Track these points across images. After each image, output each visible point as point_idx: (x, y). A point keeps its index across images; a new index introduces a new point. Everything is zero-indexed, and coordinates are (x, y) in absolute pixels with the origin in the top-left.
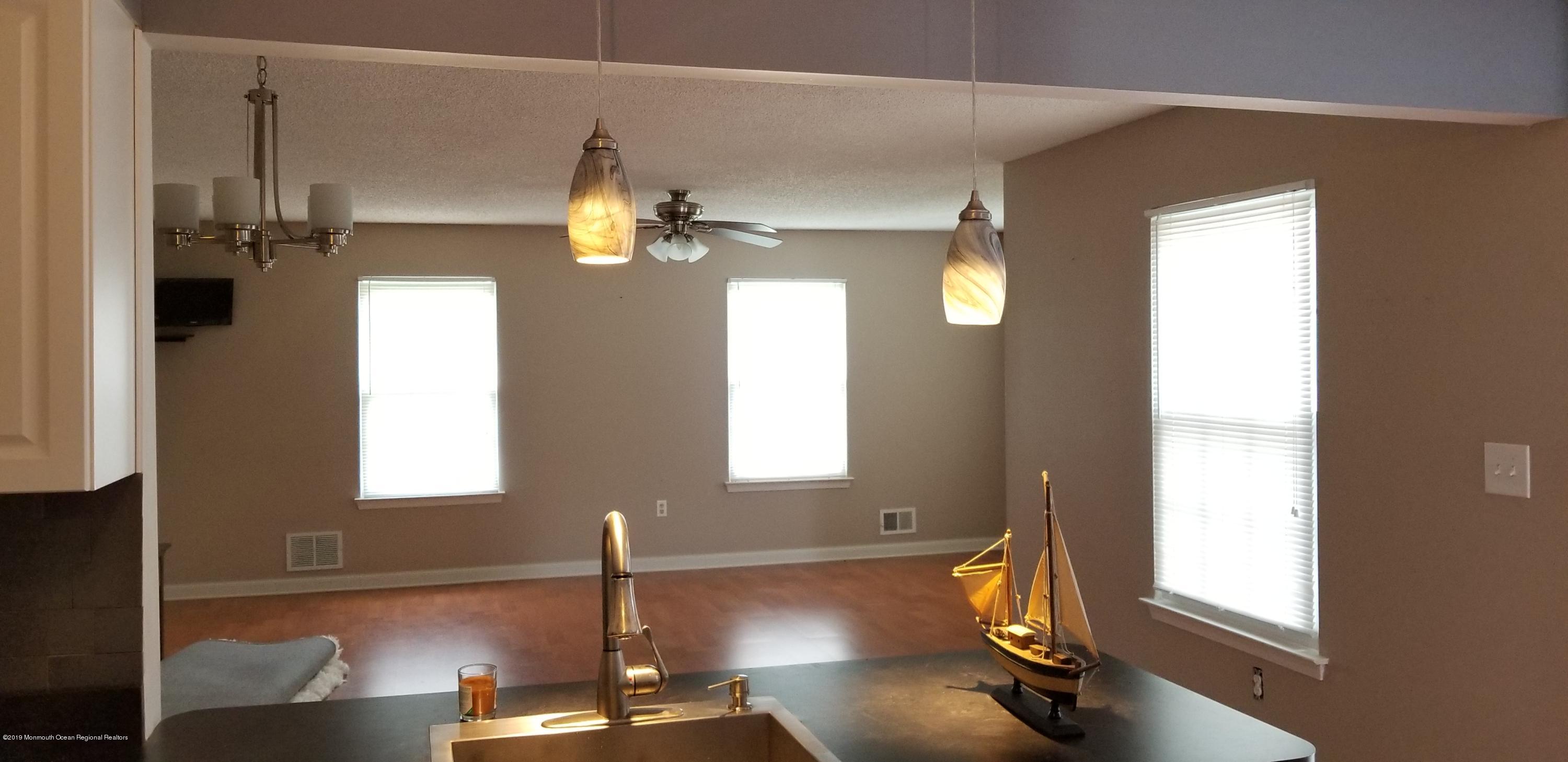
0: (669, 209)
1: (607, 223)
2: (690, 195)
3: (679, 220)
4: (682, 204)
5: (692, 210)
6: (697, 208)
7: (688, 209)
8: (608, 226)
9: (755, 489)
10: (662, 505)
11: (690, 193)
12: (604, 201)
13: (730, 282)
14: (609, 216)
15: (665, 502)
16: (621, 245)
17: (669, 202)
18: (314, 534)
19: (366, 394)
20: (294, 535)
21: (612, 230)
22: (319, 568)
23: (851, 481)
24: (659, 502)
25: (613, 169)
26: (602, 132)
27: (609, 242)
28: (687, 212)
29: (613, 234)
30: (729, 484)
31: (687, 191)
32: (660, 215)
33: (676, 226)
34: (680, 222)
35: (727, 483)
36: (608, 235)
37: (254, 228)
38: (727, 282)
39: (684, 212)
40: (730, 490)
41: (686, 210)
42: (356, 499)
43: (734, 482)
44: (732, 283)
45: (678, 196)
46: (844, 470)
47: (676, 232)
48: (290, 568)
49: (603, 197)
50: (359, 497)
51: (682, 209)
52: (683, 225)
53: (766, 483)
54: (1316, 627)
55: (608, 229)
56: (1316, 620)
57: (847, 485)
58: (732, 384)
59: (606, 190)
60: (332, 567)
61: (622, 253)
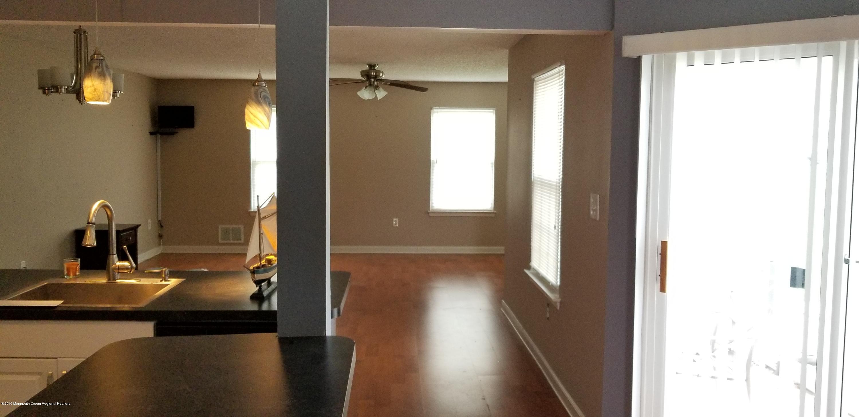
0: (367, 73)
1: (93, 88)
2: (378, 66)
3: (371, 79)
4: (373, 71)
5: (378, 74)
6: (380, 73)
7: (375, 73)
8: (93, 90)
9: (442, 215)
10: (395, 221)
11: (377, 65)
12: (92, 80)
13: (433, 109)
14: (93, 86)
15: (397, 219)
16: (100, 97)
17: (368, 70)
18: (230, 227)
19: (254, 161)
20: (224, 226)
21: (95, 91)
22: (233, 242)
23: (495, 213)
24: (395, 219)
25: (97, 67)
26: (97, 52)
27: (94, 96)
28: (375, 75)
29: (95, 93)
30: (431, 212)
31: (376, 64)
32: (362, 76)
33: (370, 81)
34: (373, 80)
35: (429, 211)
36: (93, 93)
37: (66, 87)
38: (431, 109)
39: (373, 75)
40: (431, 215)
41: (374, 74)
42: (249, 211)
43: (433, 211)
44: (434, 110)
45: (372, 67)
46: (492, 206)
47: (370, 85)
48: (220, 241)
49: (91, 78)
50: (251, 210)
51: (372, 73)
52: (374, 81)
53: (448, 212)
54: (559, 283)
55: (93, 91)
56: (559, 280)
57: (493, 215)
58: (433, 160)
59: (92, 75)
60: (227, 242)
61: (100, 100)
